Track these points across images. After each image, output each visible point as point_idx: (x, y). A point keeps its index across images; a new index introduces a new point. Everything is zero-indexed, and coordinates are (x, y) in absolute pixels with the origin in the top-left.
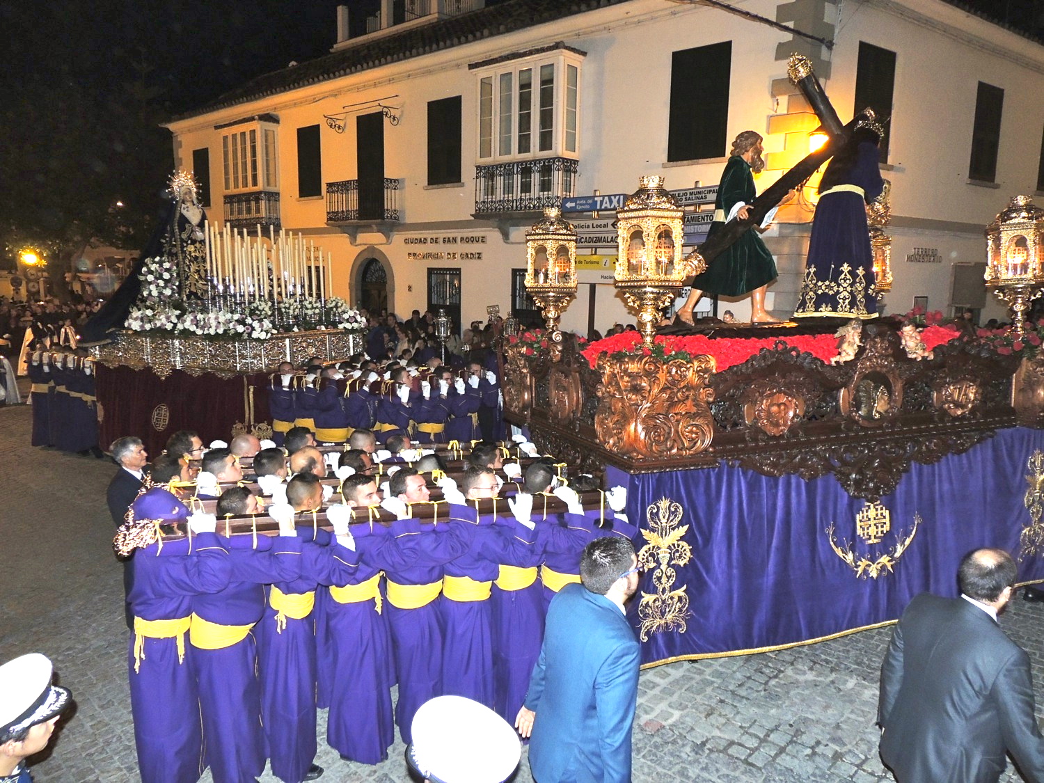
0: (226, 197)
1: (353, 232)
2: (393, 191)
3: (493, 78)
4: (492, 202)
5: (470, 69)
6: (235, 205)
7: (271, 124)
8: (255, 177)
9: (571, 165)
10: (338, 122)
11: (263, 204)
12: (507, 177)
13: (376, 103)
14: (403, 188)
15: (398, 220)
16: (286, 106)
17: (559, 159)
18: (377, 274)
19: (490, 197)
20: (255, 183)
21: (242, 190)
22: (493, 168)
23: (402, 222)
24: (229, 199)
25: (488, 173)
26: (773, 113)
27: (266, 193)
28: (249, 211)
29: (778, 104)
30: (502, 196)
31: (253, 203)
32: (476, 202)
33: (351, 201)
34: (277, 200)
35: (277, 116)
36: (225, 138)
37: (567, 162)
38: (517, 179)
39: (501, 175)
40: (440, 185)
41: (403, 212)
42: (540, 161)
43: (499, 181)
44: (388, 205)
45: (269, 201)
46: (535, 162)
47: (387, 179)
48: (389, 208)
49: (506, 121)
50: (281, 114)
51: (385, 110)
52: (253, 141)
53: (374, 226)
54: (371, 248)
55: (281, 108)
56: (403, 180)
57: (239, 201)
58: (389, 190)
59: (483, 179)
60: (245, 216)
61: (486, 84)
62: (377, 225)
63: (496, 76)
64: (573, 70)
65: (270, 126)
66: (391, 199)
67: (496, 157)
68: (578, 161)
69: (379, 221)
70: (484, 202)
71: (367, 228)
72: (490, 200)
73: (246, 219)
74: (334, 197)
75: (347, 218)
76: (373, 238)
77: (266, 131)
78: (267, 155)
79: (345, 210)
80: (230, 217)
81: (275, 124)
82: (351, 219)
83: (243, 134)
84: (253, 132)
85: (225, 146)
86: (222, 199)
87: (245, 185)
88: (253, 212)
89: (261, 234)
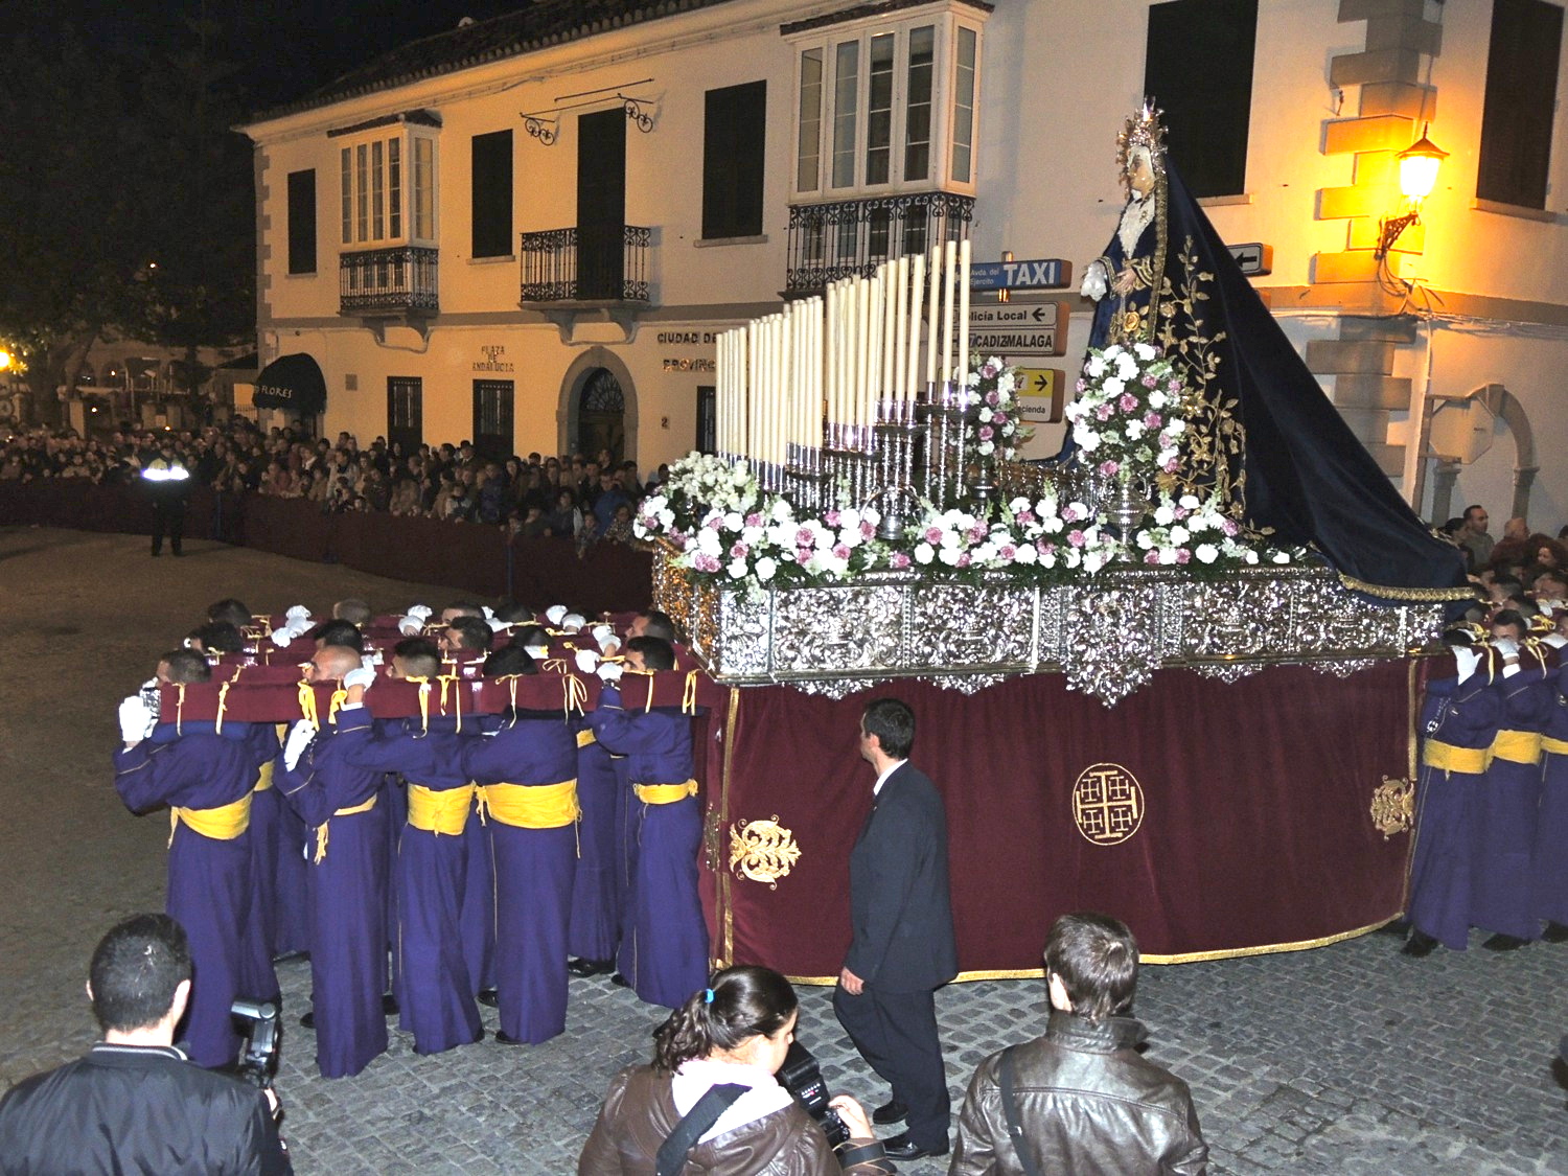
0: (343, 256)
1: (566, 320)
2: (640, 249)
3: (825, 49)
4: (817, 270)
5: (783, 33)
6: (360, 270)
7: (426, 128)
8: (395, 221)
9: (961, 206)
10: (545, 126)
11: (408, 267)
12: (845, 226)
13: (614, 93)
14: (657, 244)
15: (647, 300)
16: (454, 97)
17: (939, 194)
18: (606, 396)
19: (813, 261)
20: (396, 233)
21: (372, 244)
22: (820, 209)
23: (653, 303)
24: (350, 260)
25: (810, 218)
26: (1334, 116)
27: (414, 250)
28: (383, 281)
29: (1341, 100)
30: (836, 260)
31: (391, 268)
32: (789, 271)
33: (564, 266)
34: (433, 263)
35: (437, 114)
36: (346, 152)
37: (954, 201)
38: (864, 230)
39: (834, 223)
40: (726, 240)
41: (656, 286)
42: (905, 197)
43: (831, 234)
44: (629, 274)
45: (419, 263)
46: (896, 199)
47: (630, 228)
48: (632, 278)
49: (846, 129)
50: (446, 112)
51: (630, 105)
52: (395, 157)
53: (603, 310)
54: (598, 350)
55: (446, 101)
56: (658, 230)
57: (366, 264)
58: (633, 248)
59: (801, 230)
60: (376, 289)
61: (811, 59)
62: (609, 308)
63: (829, 47)
64: (967, 37)
65: (424, 131)
66: (636, 264)
67: (827, 191)
68: (973, 199)
69: (613, 301)
70: (803, 271)
71: (591, 314)
72: (813, 267)
73: (378, 296)
74: (536, 257)
75: (557, 296)
76: (601, 332)
77: (417, 139)
78: (418, 182)
79: (553, 281)
80: (349, 292)
81: (434, 129)
82: (564, 297)
83: (378, 146)
84: (395, 142)
85: (345, 166)
86: (338, 260)
87: (379, 234)
88: (391, 282)
89: (405, 322)
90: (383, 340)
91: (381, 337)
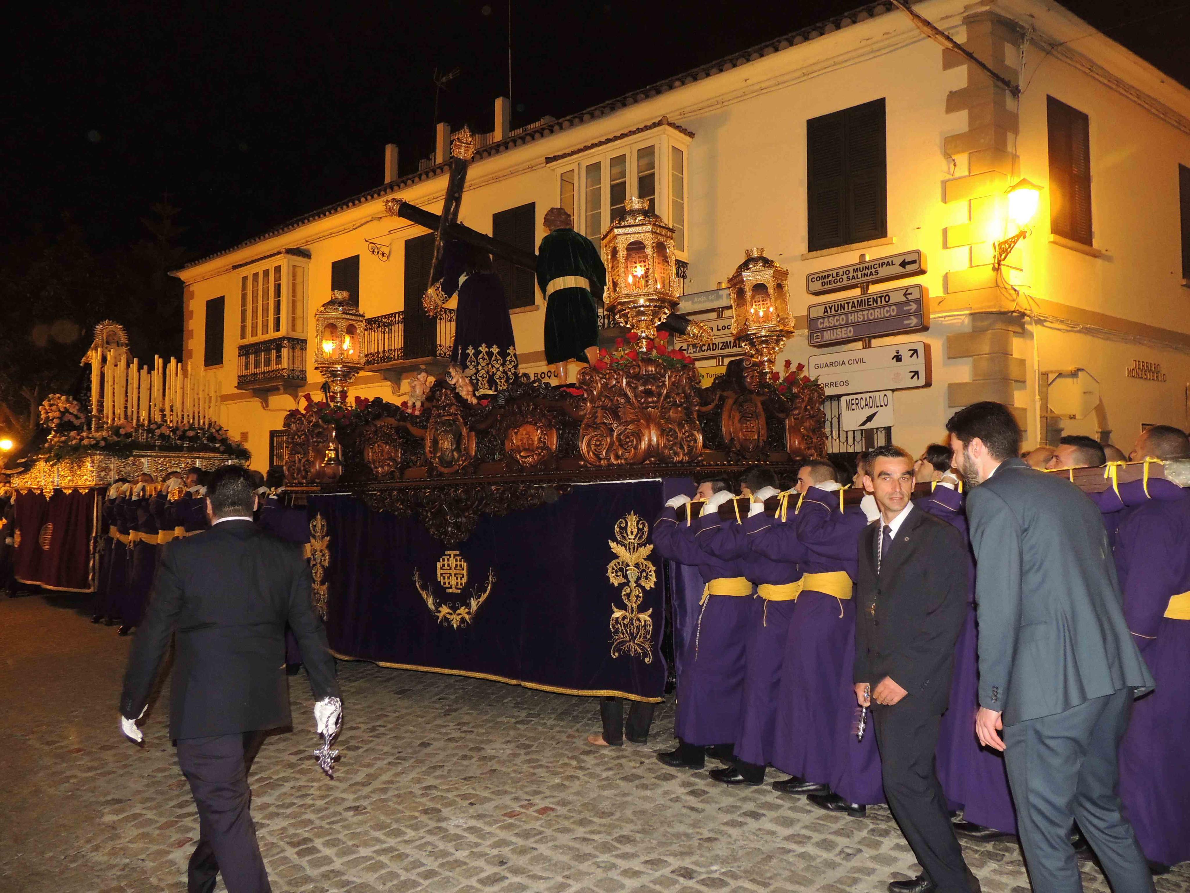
0: (241, 348)
1: (396, 378)
3: (577, 171)
5: (547, 163)
6: (252, 357)
7: (300, 259)
8: (277, 321)
10: (382, 248)
11: (285, 352)
16: (319, 238)
20: (277, 328)
21: (261, 337)
24: (245, 351)
27: (290, 339)
28: (268, 363)
31: (273, 353)
33: (395, 339)
34: (304, 349)
35: (308, 251)
36: (245, 279)
44: (440, 340)
45: (293, 349)
48: (443, 343)
49: (593, 220)
50: (313, 248)
52: (278, 279)
53: (423, 364)
55: (313, 241)
57: (257, 352)
58: (443, 323)
60: (263, 369)
61: (567, 179)
62: (427, 363)
63: (579, 167)
64: (678, 154)
65: (298, 260)
66: (445, 333)
68: (687, 264)
69: (429, 359)
71: (413, 370)
73: (264, 373)
74: (374, 336)
75: (389, 359)
77: (294, 267)
78: (294, 295)
79: (386, 349)
80: (244, 373)
81: (306, 259)
82: (395, 360)
83: (266, 273)
84: (278, 269)
85: (244, 287)
86: (237, 351)
87: (265, 330)
88: (273, 362)
89: (282, 391)
90: (267, 406)
91: (265, 404)
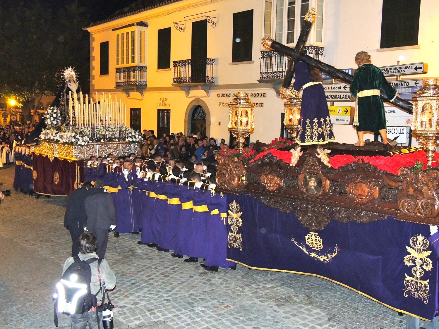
0: (117, 69)
1: (188, 89)
2: (211, 66)
4: (270, 72)
6: (122, 74)
7: (143, 27)
8: (133, 58)
9: (319, 50)
10: (181, 26)
11: (137, 73)
12: (279, 58)
13: (203, 15)
14: (217, 64)
15: (214, 83)
16: (152, 17)
17: (311, 47)
18: (200, 115)
19: (269, 69)
20: (133, 62)
21: (126, 65)
22: (271, 52)
23: (216, 84)
24: (119, 70)
25: (268, 55)
27: (139, 67)
28: (129, 77)
30: (276, 69)
31: (132, 73)
32: (260, 73)
33: (187, 72)
34: (145, 71)
35: (147, 23)
36: (118, 36)
37: (317, 49)
39: (276, 56)
40: (240, 63)
41: (217, 78)
43: (275, 60)
44: (208, 74)
45: (141, 71)
47: (208, 59)
48: (209, 76)
49: (280, 25)
50: (149, 22)
51: (208, 18)
52: (133, 37)
53: (199, 86)
54: (198, 99)
55: (149, 18)
56: (218, 59)
57: (124, 72)
58: (209, 65)
59: (265, 59)
60: (127, 80)
62: (201, 85)
66: (210, 71)
68: (323, 48)
69: (203, 83)
70: (265, 73)
71: (195, 87)
73: (127, 82)
74: (178, 69)
75: (184, 82)
76: (198, 93)
77: (140, 31)
78: (141, 45)
79: (183, 77)
80: (118, 81)
81: (146, 28)
82: (187, 82)
83: (128, 33)
84: (133, 32)
85: (118, 40)
86: (115, 70)
87: (128, 62)
88: (132, 77)
89: (136, 90)
90: (129, 96)
91: (128, 95)
